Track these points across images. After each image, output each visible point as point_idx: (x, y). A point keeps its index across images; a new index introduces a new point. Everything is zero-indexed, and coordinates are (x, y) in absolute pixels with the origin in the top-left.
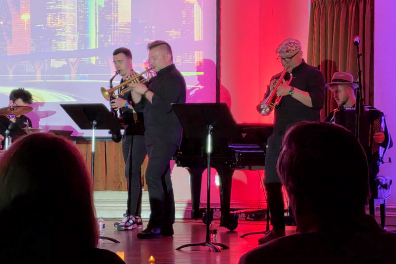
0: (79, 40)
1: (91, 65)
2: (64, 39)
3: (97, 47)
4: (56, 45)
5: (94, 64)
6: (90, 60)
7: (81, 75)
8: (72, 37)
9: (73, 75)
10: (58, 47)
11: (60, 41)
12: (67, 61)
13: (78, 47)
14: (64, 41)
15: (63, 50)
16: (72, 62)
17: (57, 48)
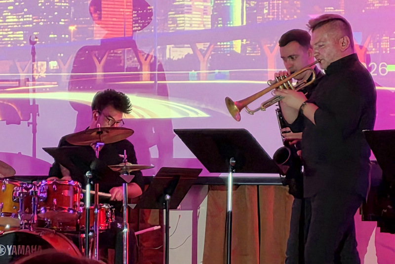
0: (213, 11)
1: (233, 53)
2: (188, 10)
3: (245, 23)
4: (174, 21)
5: (239, 52)
6: (232, 46)
7: (217, 71)
8: (202, 7)
9: (203, 72)
10: (177, 24)
11: (182, 14)
12: (194, 48)
13: (212, 24)
14: (188, 13)
15: (187, 29)
16: (201, 50)
17: (177, 26)
